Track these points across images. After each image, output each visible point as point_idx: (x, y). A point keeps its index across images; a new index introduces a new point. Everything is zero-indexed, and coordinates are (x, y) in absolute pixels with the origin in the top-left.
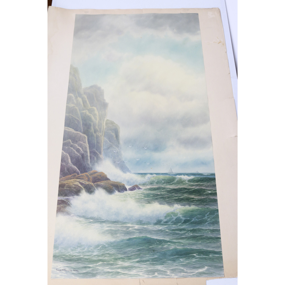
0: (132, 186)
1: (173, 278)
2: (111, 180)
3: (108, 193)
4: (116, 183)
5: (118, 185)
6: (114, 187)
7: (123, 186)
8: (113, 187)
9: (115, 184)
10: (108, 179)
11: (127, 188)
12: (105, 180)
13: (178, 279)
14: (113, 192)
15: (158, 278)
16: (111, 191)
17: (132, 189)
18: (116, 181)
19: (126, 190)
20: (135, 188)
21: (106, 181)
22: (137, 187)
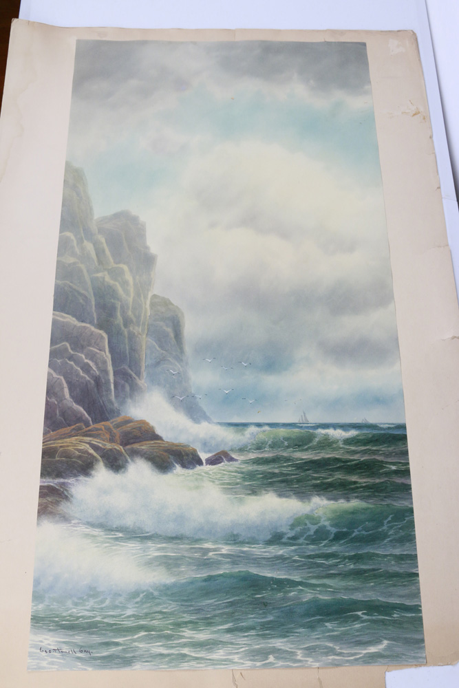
0: (214, 454)
1: (310, 667)
2: (164, 439)
3: (157, 470)
4: (177, 446)
5: (181, 452)
6: (171, 454)
7: (192, 454)
8: (170, 456)
9: (175, 448)
10: (157, 437)
11: (201, 458)
12: (152, 440)
13: (320, 671)
14: (171, 469)
15: (275, 668)
16: (165, 464)
17: (213, 461)
18: (176, 442)
19: (200, 462)
20: (221, 457)
21: (152, 442)
22: (225, 457)
